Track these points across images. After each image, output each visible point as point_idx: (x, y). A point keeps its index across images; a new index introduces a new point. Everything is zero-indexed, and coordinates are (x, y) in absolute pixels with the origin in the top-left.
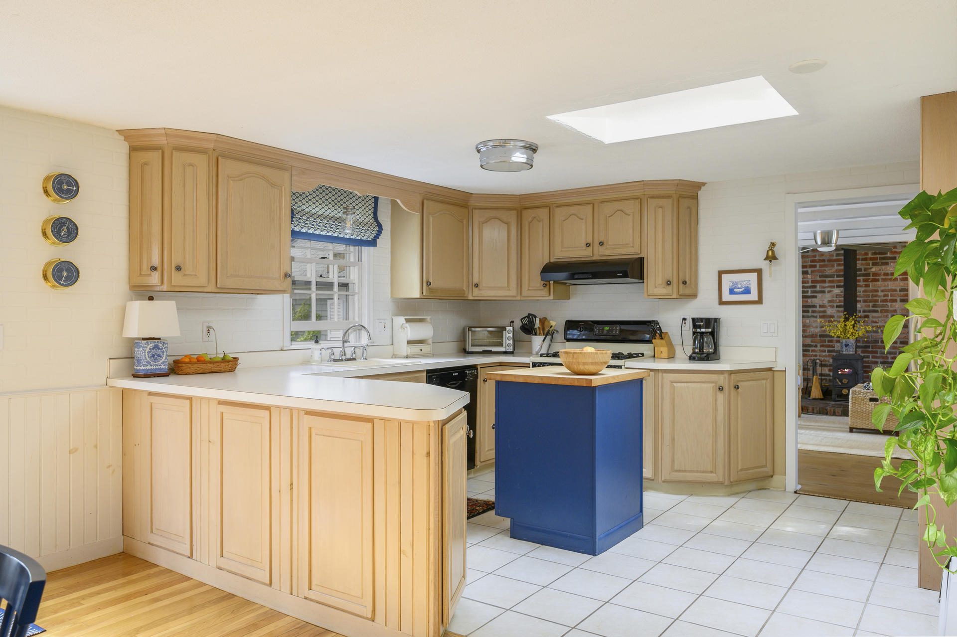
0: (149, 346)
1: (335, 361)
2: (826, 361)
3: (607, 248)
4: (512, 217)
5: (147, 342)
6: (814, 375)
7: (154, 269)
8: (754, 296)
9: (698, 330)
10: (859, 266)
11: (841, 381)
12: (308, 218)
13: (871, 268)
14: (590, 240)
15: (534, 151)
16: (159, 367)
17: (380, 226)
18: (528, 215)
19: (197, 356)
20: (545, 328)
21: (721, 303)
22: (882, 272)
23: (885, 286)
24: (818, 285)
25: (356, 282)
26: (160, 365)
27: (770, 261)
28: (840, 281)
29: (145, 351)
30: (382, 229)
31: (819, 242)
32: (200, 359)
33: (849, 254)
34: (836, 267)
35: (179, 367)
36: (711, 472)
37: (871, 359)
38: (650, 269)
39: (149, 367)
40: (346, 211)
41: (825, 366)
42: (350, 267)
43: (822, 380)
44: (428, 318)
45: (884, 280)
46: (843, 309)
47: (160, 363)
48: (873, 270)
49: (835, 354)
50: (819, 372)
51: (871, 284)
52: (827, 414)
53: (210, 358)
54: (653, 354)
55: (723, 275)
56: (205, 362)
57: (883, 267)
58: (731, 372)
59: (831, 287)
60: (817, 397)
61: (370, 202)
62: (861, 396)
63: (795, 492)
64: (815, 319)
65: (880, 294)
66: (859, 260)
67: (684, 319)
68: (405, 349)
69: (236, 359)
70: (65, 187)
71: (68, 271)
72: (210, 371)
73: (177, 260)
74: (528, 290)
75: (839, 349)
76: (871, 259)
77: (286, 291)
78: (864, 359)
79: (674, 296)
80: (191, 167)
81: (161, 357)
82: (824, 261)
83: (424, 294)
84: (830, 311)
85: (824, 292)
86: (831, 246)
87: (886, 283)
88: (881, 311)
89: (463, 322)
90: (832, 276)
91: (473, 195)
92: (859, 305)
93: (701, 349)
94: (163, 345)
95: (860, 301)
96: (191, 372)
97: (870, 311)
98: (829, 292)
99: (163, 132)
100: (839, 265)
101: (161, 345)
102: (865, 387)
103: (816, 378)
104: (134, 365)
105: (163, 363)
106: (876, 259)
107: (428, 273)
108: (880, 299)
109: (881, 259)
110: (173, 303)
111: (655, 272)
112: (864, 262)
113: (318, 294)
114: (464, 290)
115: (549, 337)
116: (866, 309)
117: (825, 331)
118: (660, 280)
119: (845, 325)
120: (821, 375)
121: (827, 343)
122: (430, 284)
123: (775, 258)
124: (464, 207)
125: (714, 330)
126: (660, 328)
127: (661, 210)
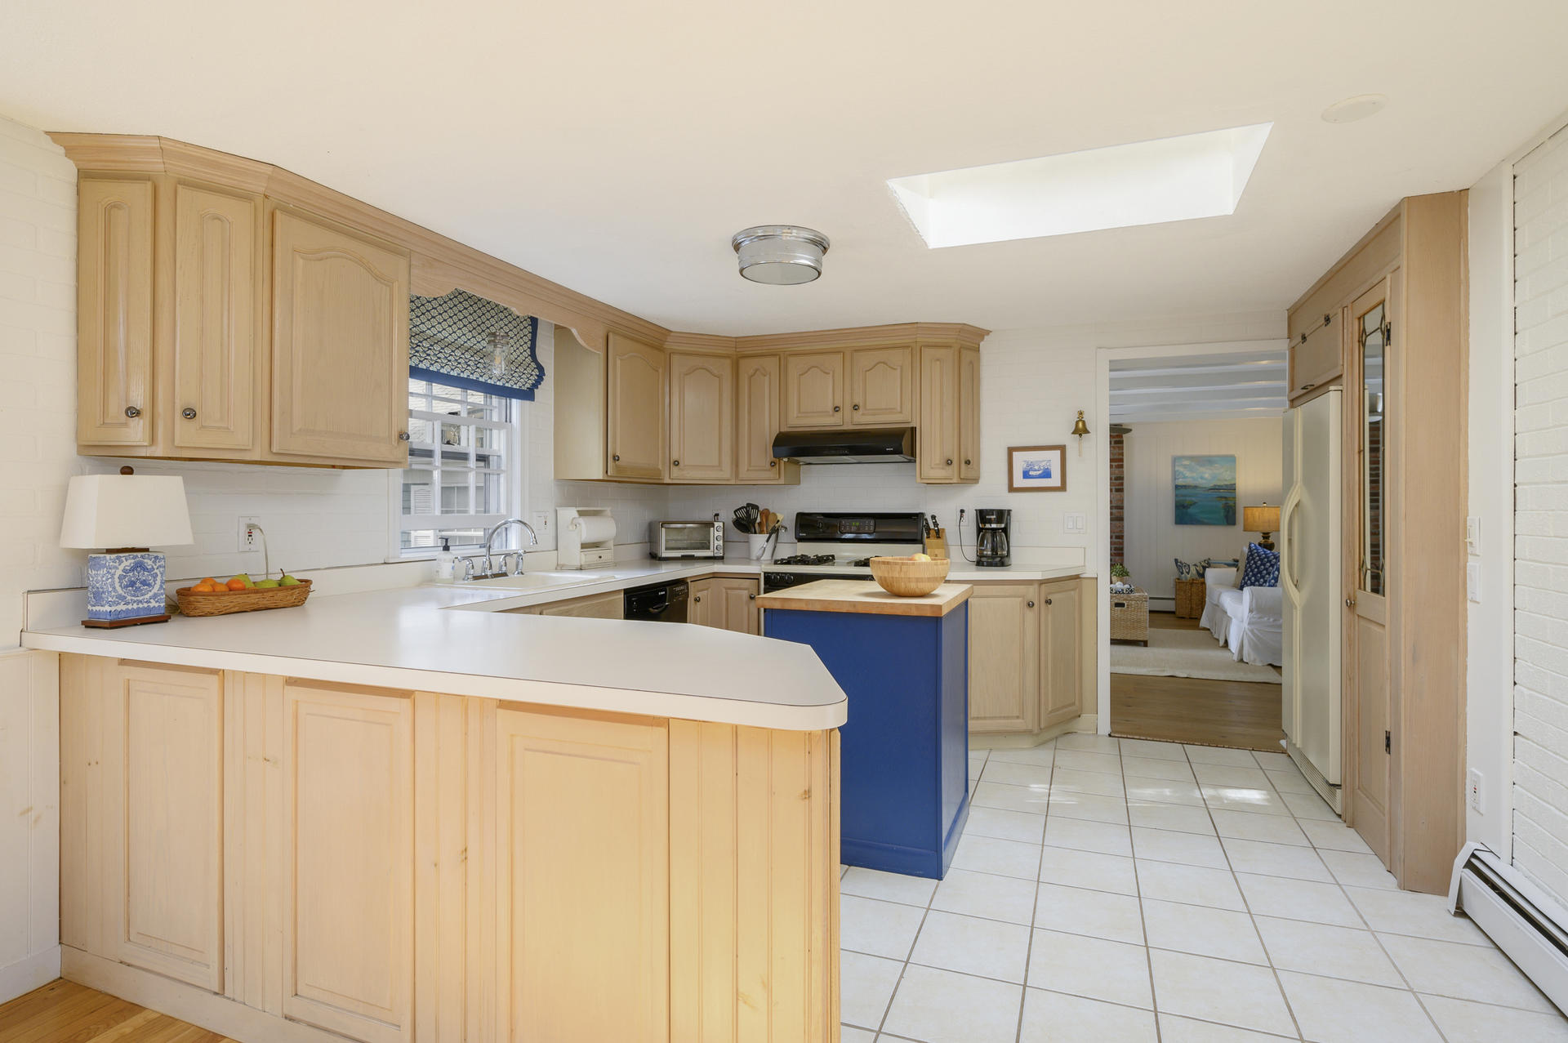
0: (123, 565)
1: (476, 578)
3: (863, 414)
4: (725, 367)
5: (118, 558)
7: (133, 412)
8: (1055, 481)
9: (988, 526)
12: (431, 345)
14: (839, 403)
15: (825, 248)
16: (146, 605)
17: (540, 368)
18: (747, 366)
19: (227, 580)
20: (769, 523)
21: (1012, 489)
25: (503, 453)
26: (148, 602)
27: (1080, 435)
29: (113, 575)
30: (544, 375)
32: (235, 586)
35: (190, 603)
36: (1018, 717)
38: (924, 444)
40: (493, 338)
42: (491, 430)
44: (608, 510)
47: (147, 596)
53: (254, 583)
55: (1014, 453)
56: (244, 590)
58: (1041, 582)
61: (526, 331)
63: (1110, 735)
67: (964, 511)
68: (579, 557)
69: (306, 583)
72: (256, 607)
73: (186, 395)
74: (748, 470)
77: (400, 463)
79: (953, 480)
80: (216, 221)
81: (149, 585)
83: (609, 474)
89: (645, 516)
91: (672, 334)
93: (993, 551)
94: (154, 562)
96: (216, 612)
99: (156, 144)
101: (150, 562)
104: (86, 602)
105: (155, 596)
107: (614, 442)
111: (932, 447)
113: (448, 472)
114: (659, 469)
115: (774, 536)
118: (937, 459)
122: (616, 458)
123: (1087, 432)
124: (660, 349)
125: (1006, 524)
126: (936, 524)
127: (938, 363)
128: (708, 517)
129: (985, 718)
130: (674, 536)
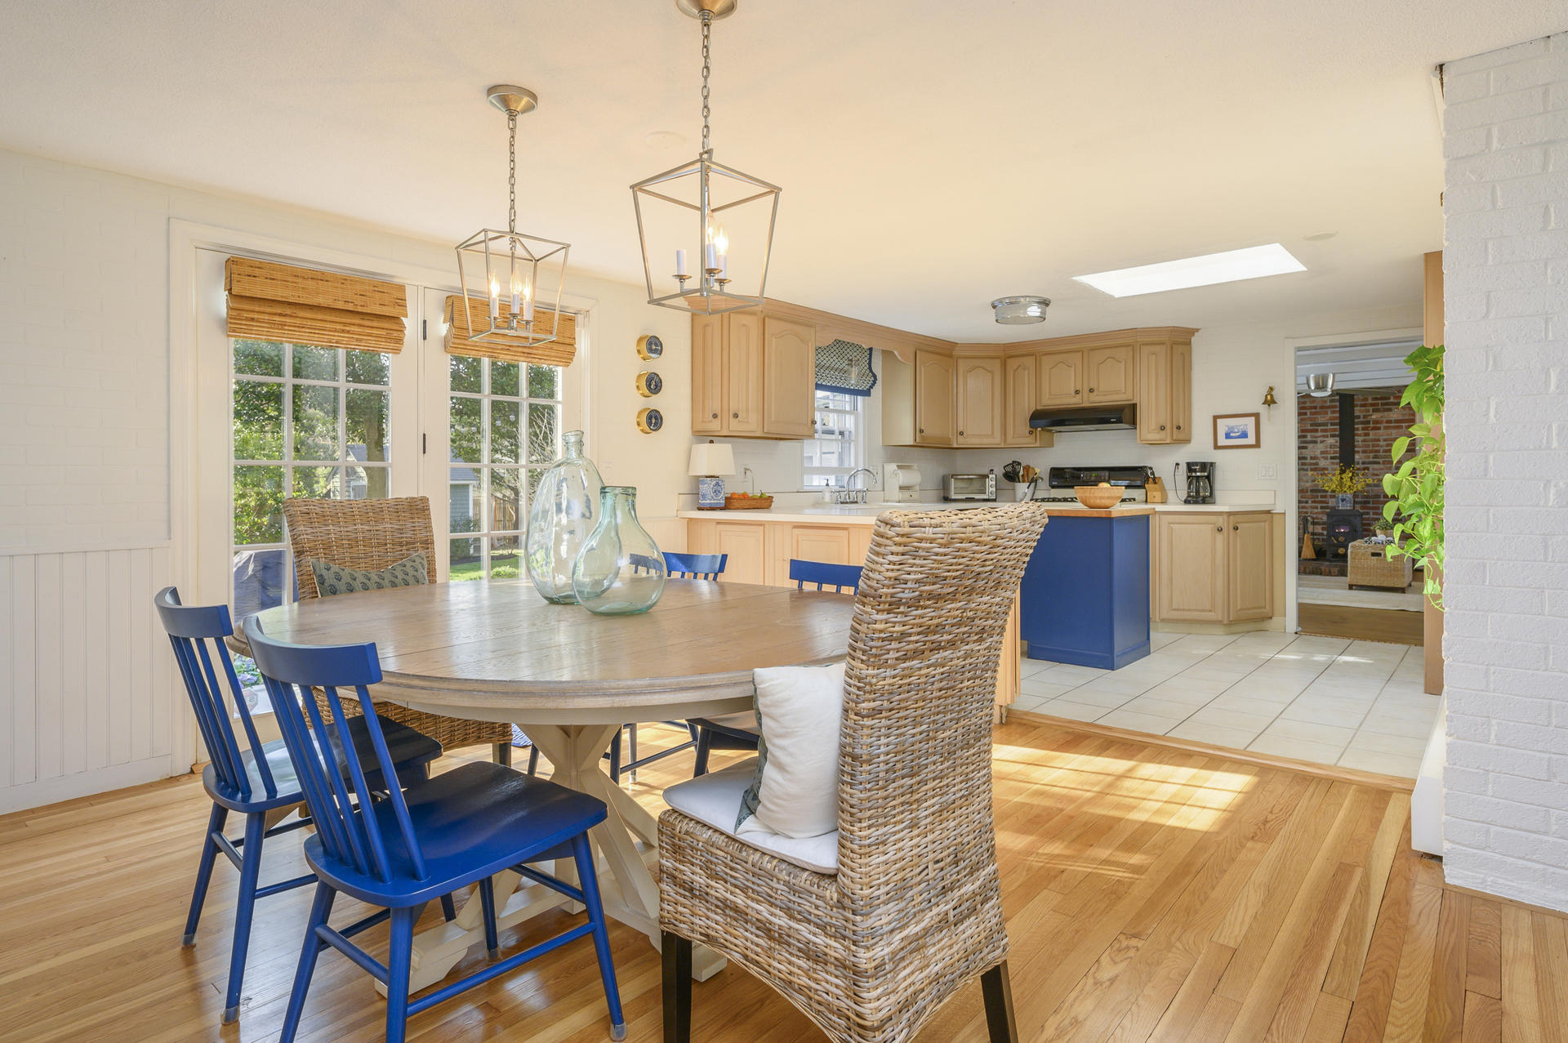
0: (711, 483)
1: (842, 503)
2: (1318, 519)
3: (1097, 395)
4: (996, 365)
5: (710, 479)
6: (1305, 533)
7: (715, 416)
8: (1251, 440)
9: (1194, 474)
10: (1357, 413)
11: (1337, 540)
13: (1371, 415)
14: (1079, 387)
15: (1047, 305)
16: (718, 501)
17: (875, 376)
18: (1012, 364)
19: (741, 494)
20: (1030, 475)
21: (1216, 447)
22: (1384, 420)
23: (1388, 435)
24: (1309, 434)
25: (852, 430)
26: (720, 500)
27: (1269, 405)
28: (1335, 430)
29: (709, 487)
30: (877, 380)
31: (1313, 388)
32: (745, 496)
33: (1345, 400)
34: (1330, 415)
35: (732, 502)
36: (1210, 611)
37: (1371, 516)
38: (1143, 415)
39: (712, 502)
40: (852, 362)
41: (1318, 524)
42: (847, 416)
43: (1314, 540)
44: (915, 466)
45: (1386, 428)
46: (1338, 461)
47: (719, 497)
48: (1374, 417)
49: (1328, 510)
50: (1311, 529)
51: (1371, 433)
52: (1321, 574)
53: (751, 496)
54: (1145, 499)
55: (1218, 420)
56: (748, 499)
57: (1386, 414)
58: (1230, 514)
59: (1323, 436)
60: (1309, 557)
61: (866, 356)
62: (1363, 551)
63: (1296, 633)
64: (1305, 472)
65: (1381, 443)
66: (1357, 406)
67: (1177, 464)
68: (898, 495)
69: (771, 498)
70: (654, 347)
71: (656, 418)
72: (753, 507)
73: (733, 408)
74: (1013, 437)
75: (1334, 504)
76: (1371, 405)
78: (1364, 516)
79: (1168, 441)
80: (745, 326)
81: (720, 492)
82: (1315, 408)
83: (917, 441)
84: (1322, 463)
85: (1316, 442)
86: (1326, 391)
87: (1389, 431)
88: (1384, 463)
90: (1325, 424)
91: (959, 345)
92: (1357, 457)
93: (1198, 492)
94: (722, 483)
95: (1358, 452)
97: (1370, 463)
98: (1322, 442)
100: (1333, 412)
101: (720, 482)
102: (1366, 542)
103: (1307, 537)
104: (699, 499)
105: (721, 497)
106: (1378, 404)
107: (921, 421)
108: (1381, 449)
109: (1383, 404)
110: (730, 445)
111: (1148, 419)
112: (1363, 408)
114: (950, 438)
115: (1033, 484)
116: (1366, 460)
117: (1317, 485)
118: (1153, 425)
119: (1342, 478)
120: (1313, 534)
121: (1320, 499)
122: (921, 431)
123: (1274, 402)
124: (951, 356)
125: (1209, 474)
126: (1153, 473)
127: (1154, 356)
128: (985, 471)
129: (1184, 610)
130: (961, 484)
